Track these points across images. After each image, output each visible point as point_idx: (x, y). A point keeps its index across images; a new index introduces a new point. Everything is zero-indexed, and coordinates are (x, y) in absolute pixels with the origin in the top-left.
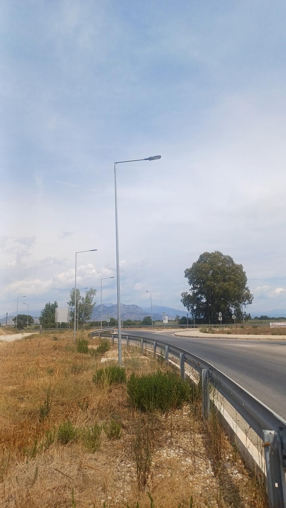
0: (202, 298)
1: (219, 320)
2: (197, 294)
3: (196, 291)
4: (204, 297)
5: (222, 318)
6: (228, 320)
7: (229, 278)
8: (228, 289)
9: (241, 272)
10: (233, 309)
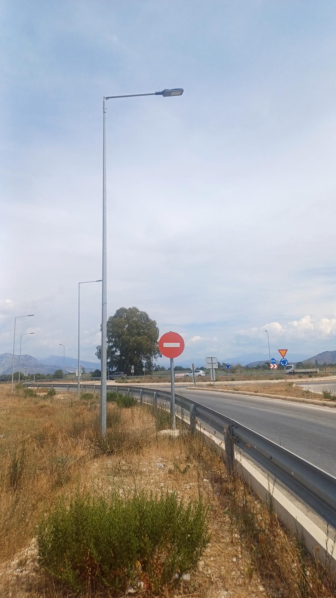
0: (116, 351)
1: (132, 372)
2: (112, 347)
3: (111, 344)
4: (118, 350)
5: (134, 371)
6: (139, 372)
7: (144, 332)
8: (141, 342)
9: (154, 327)
10: (144, 362)
